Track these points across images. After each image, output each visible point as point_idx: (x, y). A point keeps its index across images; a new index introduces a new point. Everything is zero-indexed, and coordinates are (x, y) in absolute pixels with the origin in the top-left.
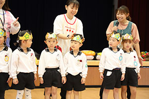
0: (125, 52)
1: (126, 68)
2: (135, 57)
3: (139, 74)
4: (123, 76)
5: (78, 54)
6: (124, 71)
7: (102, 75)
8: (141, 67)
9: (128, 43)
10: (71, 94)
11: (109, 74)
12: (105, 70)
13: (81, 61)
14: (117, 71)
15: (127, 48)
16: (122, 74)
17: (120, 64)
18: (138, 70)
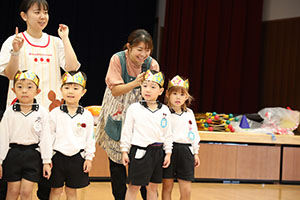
0: (173, 112)
1: (174, 143)
2: (190, 122)
3: (196, 157)
4: (168, 159)
5: (78, 112)
6: (169, 149)
7: (126, 157)
8: (201, 142)
9: (179, 95)
10: (59, 194)
11: (140, 154)
12: (133, 146)
13: (84, 125)
14: (155, 150)
15: (175, 104)
16: (165, 155)
17: (161, 134)
18: (195, 149)
